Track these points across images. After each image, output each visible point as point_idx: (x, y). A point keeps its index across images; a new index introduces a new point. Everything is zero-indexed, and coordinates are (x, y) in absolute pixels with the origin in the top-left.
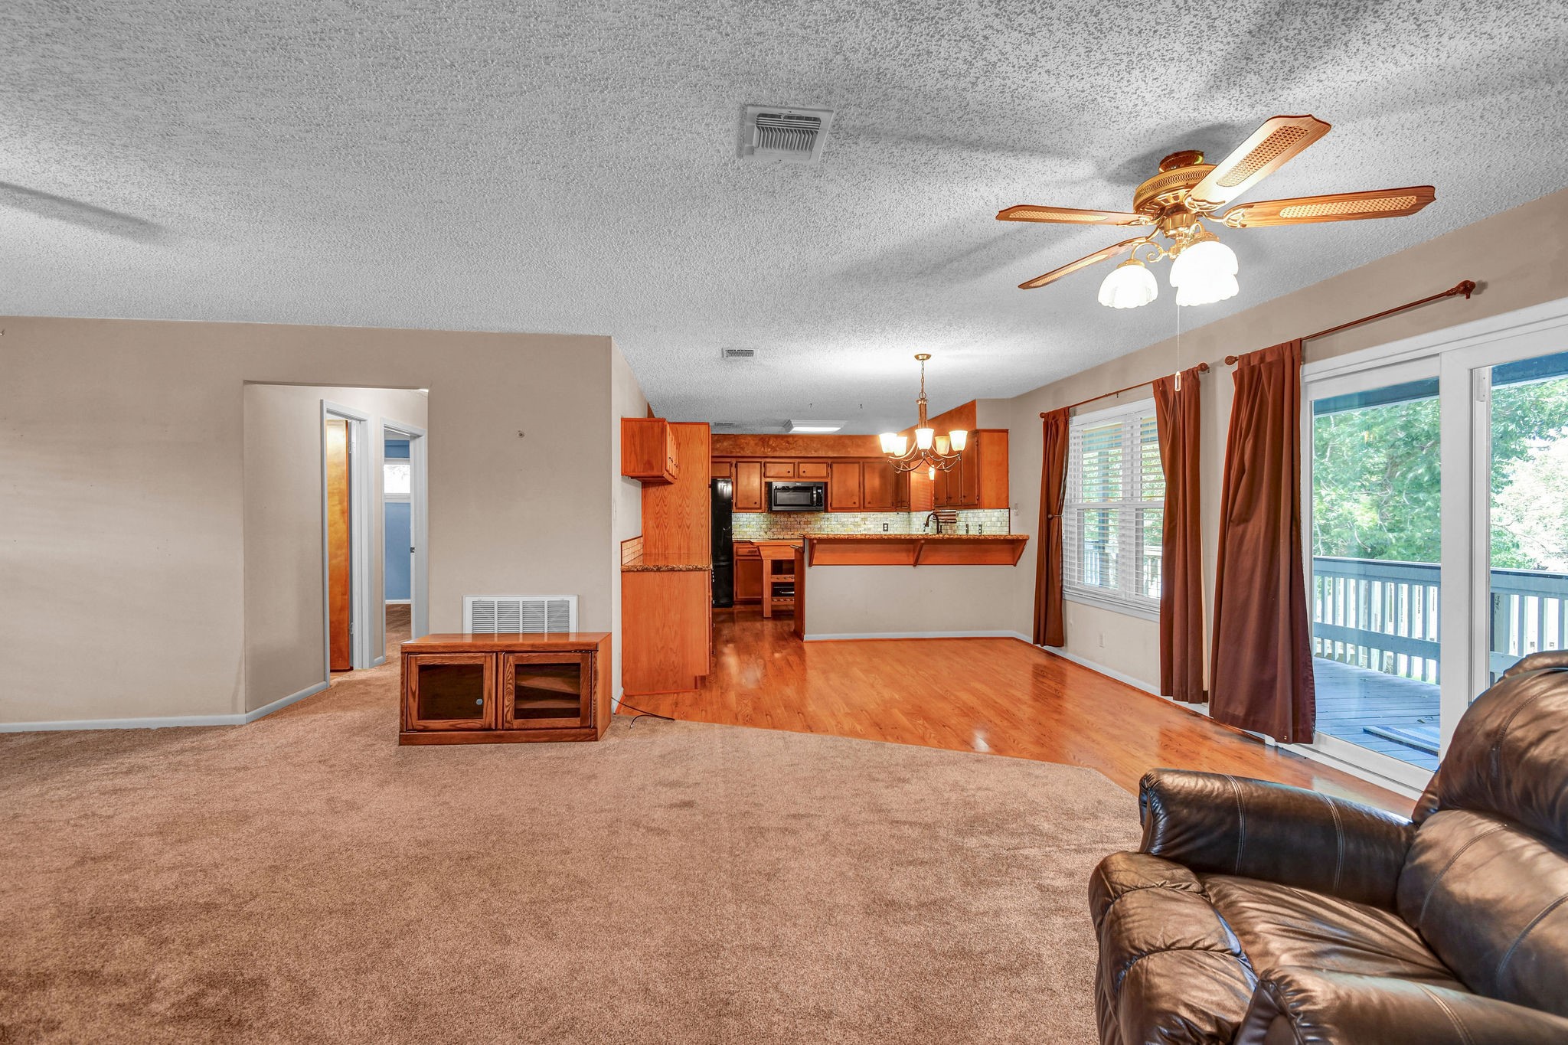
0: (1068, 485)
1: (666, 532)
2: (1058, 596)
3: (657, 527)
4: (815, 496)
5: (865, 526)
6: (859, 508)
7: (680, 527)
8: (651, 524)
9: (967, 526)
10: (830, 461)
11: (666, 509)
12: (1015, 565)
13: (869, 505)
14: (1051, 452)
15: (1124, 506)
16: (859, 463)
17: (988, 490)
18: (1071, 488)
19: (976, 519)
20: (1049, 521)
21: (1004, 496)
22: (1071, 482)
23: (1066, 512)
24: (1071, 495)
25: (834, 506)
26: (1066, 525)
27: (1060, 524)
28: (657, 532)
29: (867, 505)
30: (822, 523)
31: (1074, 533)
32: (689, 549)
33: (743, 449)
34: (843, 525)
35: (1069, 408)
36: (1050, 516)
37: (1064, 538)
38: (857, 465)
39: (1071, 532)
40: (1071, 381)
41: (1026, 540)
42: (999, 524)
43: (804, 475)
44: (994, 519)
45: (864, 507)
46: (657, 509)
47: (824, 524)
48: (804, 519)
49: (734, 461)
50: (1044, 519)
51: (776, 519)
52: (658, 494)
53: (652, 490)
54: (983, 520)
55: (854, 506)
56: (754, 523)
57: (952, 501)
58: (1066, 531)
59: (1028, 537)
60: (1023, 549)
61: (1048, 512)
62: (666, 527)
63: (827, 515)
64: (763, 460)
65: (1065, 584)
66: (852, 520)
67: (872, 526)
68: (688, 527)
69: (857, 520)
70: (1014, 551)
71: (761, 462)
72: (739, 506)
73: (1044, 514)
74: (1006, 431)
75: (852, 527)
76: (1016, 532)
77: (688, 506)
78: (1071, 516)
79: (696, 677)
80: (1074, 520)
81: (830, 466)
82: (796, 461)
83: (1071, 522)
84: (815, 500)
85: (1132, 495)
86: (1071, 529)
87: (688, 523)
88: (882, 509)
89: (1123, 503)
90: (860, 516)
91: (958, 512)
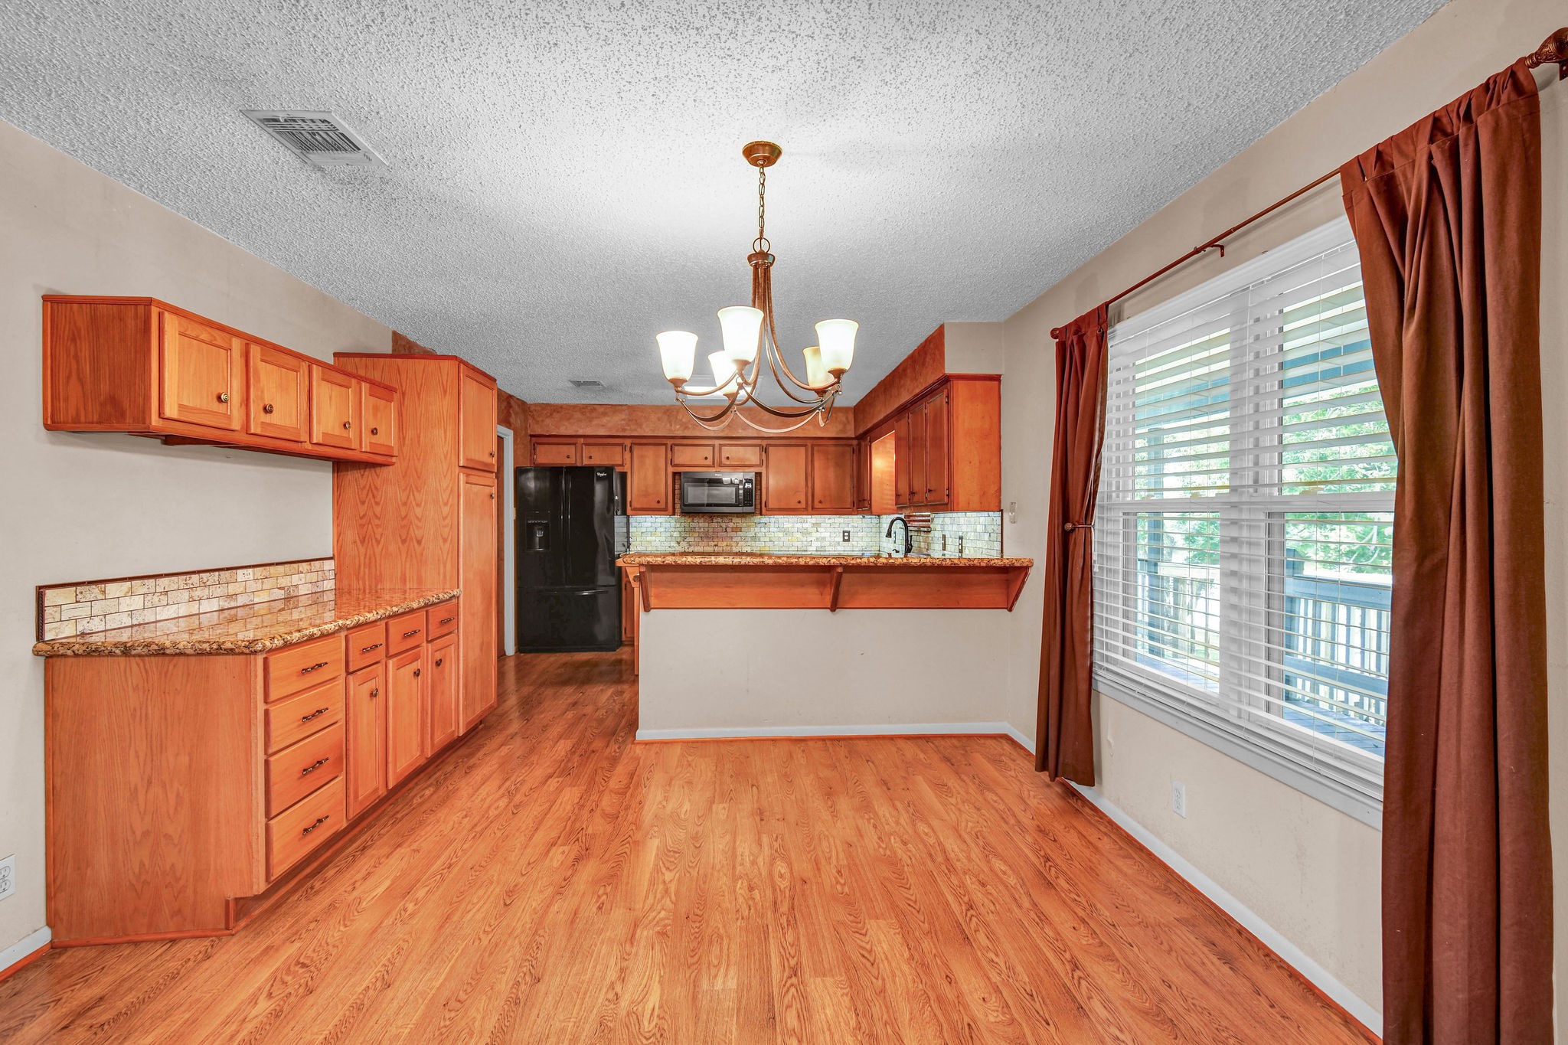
0: (1104, 466)
1: (378, 550)
2: (1083, 687)
3: (363, 542)
4: (741, 492)
5: (818, 535)
6: (806, 509)
7: (404, 541)
8: (350, 535)
9: (944, 537)
10: (764, 443)
11: (378, 510)
12: (1010, 610)
13: (820, 506)
14: (1071, 400)
15: (1234, 506)
16: (805, 446)
17: (966, 479)
18: (1110, 472)
19: (955, 528)
20: (1066, 536)
21: (993, 489)
22: (1110, 459)
23: (1102, 519)
24: (1109, 484)
25: (771, 506)
26: (1101, 544)
27: (1087, 543)
28: (362, 550)
29: (817, 505)
30: (757, 530)
31: (1116, 559)
32: (420, 581)
33: (640, 426)
34: (786, 532)
35: (1107, 305)
36: (1069, 526)
37: (1096, 569)
38: (803, 449)
39: (1109, 558)
40: (1111, 254)
41: (1027, 568)
42: (986, 537)
43: (728, 463)
44: (980, 528)
45: (813, 508)
46: (362, 510)
47: (760, 531)
48: (731, 525)
49: (628, 442)
50: (1058, 532)
51: (693, 525)
52: (362, 482)
53: (352, 477)
54: (964, 529)
55: (799, 506)
56: (662, 530)
57: (916, 498)
58: (1100, 556)
59: (1031, 561)
60: (1023, 583)
61: (1066, 517)
62: (378, 542)
63: (764, 519)
64: (670, 442)
65: (1097, 660)
66: (799, 525)
67: (827, 535)
68: (419, 542)
69: (805, 525)
70: (1008, 584)
71: (666, 445)
72: (636, 505)
73: (1058, 521)
74: (997, 378)
75: (799, 535)
76: (1013, 553)
77: (418, 505)
78: (1110, 527)
79: (227, 902)
80: (1116, 534)
81: (765, 450)
82: (717, 442)
83: (1109, 539)
84: (741, 497)
85: (1256, 481)
86: (1110, 552)
87: (419, 533)
88: (839, 510)
89: (1235, 499)
90: (811, 520)
91: (933, 516)
